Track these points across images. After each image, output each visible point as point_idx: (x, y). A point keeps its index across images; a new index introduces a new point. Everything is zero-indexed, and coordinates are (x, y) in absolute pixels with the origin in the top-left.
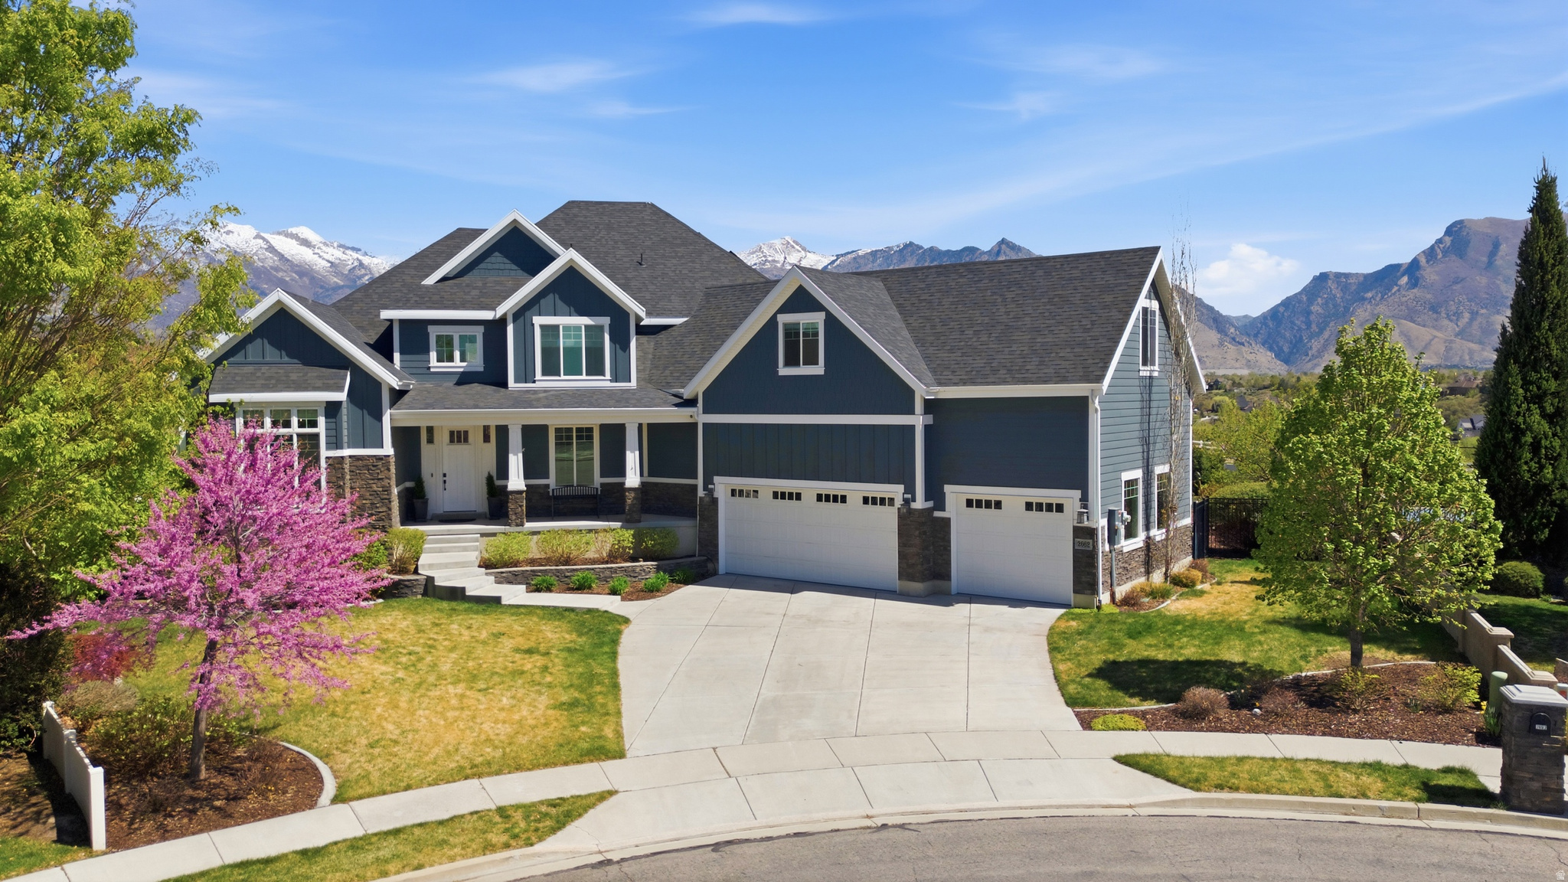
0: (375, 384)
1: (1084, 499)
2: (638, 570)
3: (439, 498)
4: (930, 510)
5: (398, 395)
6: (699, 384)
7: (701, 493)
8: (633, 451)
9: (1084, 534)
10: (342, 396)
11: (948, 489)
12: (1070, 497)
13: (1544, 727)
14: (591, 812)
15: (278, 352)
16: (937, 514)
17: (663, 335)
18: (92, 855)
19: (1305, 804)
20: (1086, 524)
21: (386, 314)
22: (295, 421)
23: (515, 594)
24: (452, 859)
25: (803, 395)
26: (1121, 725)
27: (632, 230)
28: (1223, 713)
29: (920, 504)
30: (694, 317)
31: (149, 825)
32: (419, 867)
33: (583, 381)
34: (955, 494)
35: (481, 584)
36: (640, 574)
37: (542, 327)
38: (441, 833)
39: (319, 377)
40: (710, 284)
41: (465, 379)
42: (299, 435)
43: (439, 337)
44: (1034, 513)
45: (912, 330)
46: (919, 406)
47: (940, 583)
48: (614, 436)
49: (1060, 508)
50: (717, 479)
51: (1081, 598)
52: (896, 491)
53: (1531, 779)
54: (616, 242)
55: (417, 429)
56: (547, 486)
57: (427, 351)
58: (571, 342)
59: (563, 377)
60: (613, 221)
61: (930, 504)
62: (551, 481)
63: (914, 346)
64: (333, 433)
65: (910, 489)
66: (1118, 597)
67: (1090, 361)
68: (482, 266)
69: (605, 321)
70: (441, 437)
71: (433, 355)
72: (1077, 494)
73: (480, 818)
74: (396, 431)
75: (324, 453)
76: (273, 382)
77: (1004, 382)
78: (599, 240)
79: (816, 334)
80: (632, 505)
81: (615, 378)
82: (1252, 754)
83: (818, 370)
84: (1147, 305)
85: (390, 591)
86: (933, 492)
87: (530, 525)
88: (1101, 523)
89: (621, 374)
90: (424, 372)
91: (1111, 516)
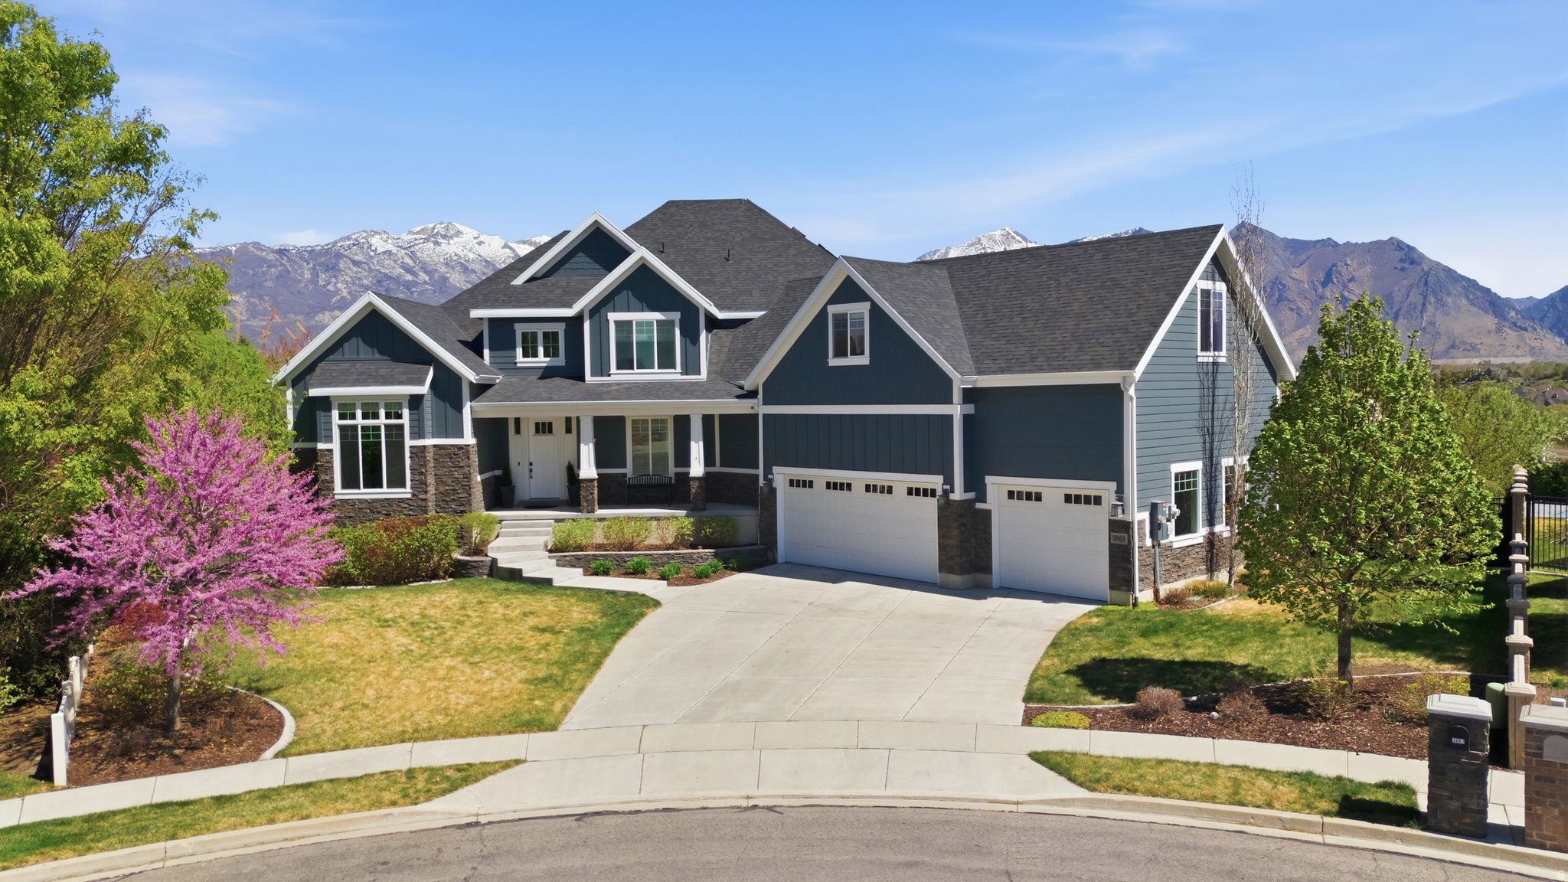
0: (456, 378)
1: (1120, 491)
2: (695, 557)
3: (525, 485)
4: (970, 503)
5: (479, 390)
6: (758, 376)
7: (761, 482)
8: (697, 442)
9: (1121, 528)
10: (424, 389)
11: (990, 480)
12: (1105, 489)
13: (1462, 741)
14: (490, 778)
15: (370, 350)
16: (979, 506)
17: (740, 329)
18: (53, 789)
19: (1200, 810)
20: (1120, 516)
21: (475, 313)
22: (382, 412)
23: (571, 577)
24: (338, 812)
25: (851, 386)
26: (1063, 723)
27: (724, 227)
28: (1178, 716)
29: (958, 494)
30: (772, 310)
31: (113, 766)
32: (307, 817)
33: (655, 374)
34: (997, 486)
35: (540, 567)
36: (697, 561)
37: (617, 323)
39: (404, 373)
40: (793, 277)
41: (548, 373)
42: (387, 426)
43: (525, 335)
44: (1073, 506)
45: (964, 317)
46: (957, 396)
47: (981, 576)
48: (682, 423)
49: (1098, 500)
50: (776, 469)
51: (1118, 595)
52: (935, 481)
53: (1450, 798)
54: (707, 239)
55: (505, 421)
56: (625, 475)
57: (514, 348)
58: (644, 337)
59: (636, 371)
60: (707, 218)
61: (971, 495)
62: (629, 470)
63: (963, 335)
64: (416, 424)
65: (949, 480)
66: (1162, 594)
67: (1127, 347)
68: (567, 266)
69: (676, 316)
70: (528, 428)
71: (519, 351)
72: (1113, 485)
73: (387, 778)
74: (477, 423)
75: (408, 442)
76: (364, 377)
77: (1039, 369)
78: (690, 238)
79: (862, 324)
80: (697, 493)
81: (685, 371)
82: (1174, 757)
83: (864, 360)
84: (1207, 285)
85: (460, 571)
86: (975, 483)
87: (601, 512)
88: (1140, 517)
89: (691, 367)
90: (511, 367)
91: (1154, 509)
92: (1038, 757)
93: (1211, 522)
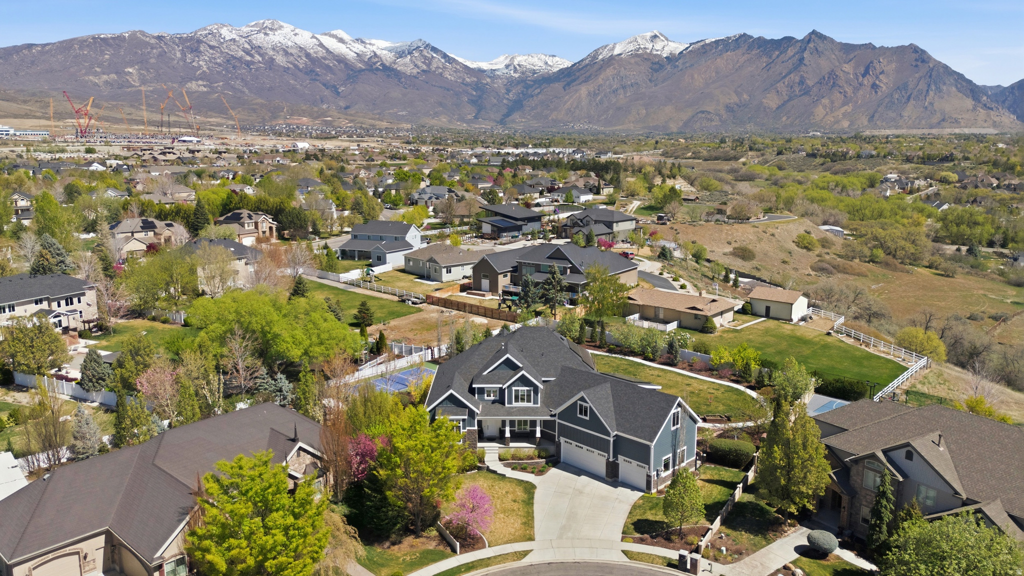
1: (649, 468)
3: (488, 434)
4: (614, 461)
6: (557, 412)
7: (557, 440)
8: (538, 428)
9: (649, 476)
10: (466, 417)
11: (619, 456)
12: (646, 466)
14: (529, 554)
15: (450, 404)
16: (616, 462)
17: (548, 383)
18: (458, 555)
20: (649, 474)
21: (473, 386)
23: (509, 473)
24: (510, 562)
25: (583, 423)
26: (628, 541)
27: (541, 340)
30: (558, 379)
32: (506, 563)
33: (525, 404)
34: (621, 459)
35: (500, 468)
36: (541, 464)
37: (515, 390)
38: (507, 556)
39: (461, 412)
40: (563, 364)
41: (494, 402)
43: (487, 391)
44: (638, 467)
45: (614, 407)
46: (611, 436)
47: (616, 478)
48: (533, 423)
49: (644, 468)
50: (561, 437)
51: (648, 491)
52: (606, 455)
54: (536, 346)
57: (484, 394)
58: (523, 394)
59: (520, 403)
60: (535, 336)
61: (614, 459)
62: (516, 429)
63: (614, 414)
64: (464, 425)
65: (609, 455)
66: (659, 490)
68: (499, 368)
69: (532, 388)
71: (486, 395)
72: (648, 465)
73: (511, 553)
74: (478, 422)
75: (461, 431)
76: (450, 413)
77: (632, 435)
78: (530, 345)
79: (587, 409)
80: (538, 441)
81: (534, 404)
82: (646, 551)
83: (587, 418)
84: (676, 411)
85: (479, 468)
86: (615, 456)
87: (512, 445)
88: (654, 473)
89: (535, 402)
90: (483, 400)
91: (657, 471)
92: (623, 551)
93: (674, 466)
